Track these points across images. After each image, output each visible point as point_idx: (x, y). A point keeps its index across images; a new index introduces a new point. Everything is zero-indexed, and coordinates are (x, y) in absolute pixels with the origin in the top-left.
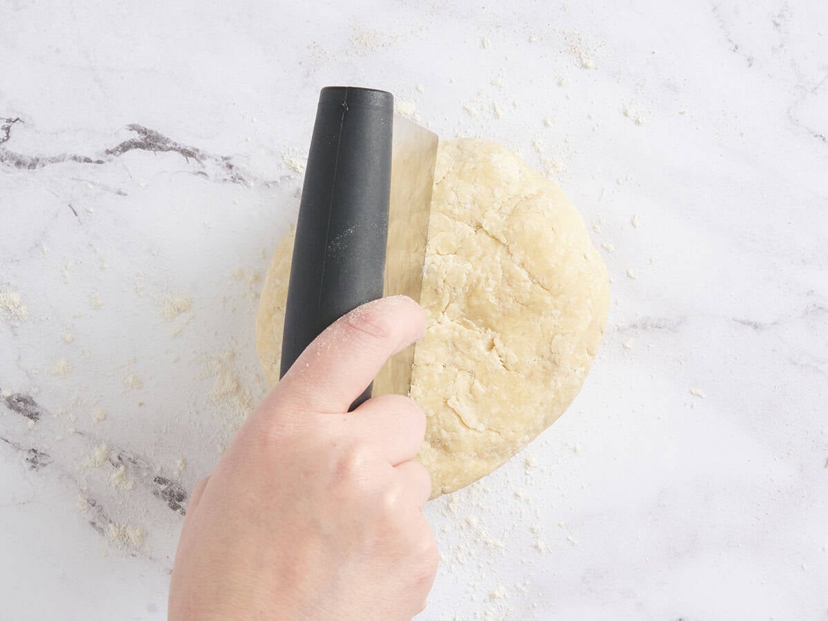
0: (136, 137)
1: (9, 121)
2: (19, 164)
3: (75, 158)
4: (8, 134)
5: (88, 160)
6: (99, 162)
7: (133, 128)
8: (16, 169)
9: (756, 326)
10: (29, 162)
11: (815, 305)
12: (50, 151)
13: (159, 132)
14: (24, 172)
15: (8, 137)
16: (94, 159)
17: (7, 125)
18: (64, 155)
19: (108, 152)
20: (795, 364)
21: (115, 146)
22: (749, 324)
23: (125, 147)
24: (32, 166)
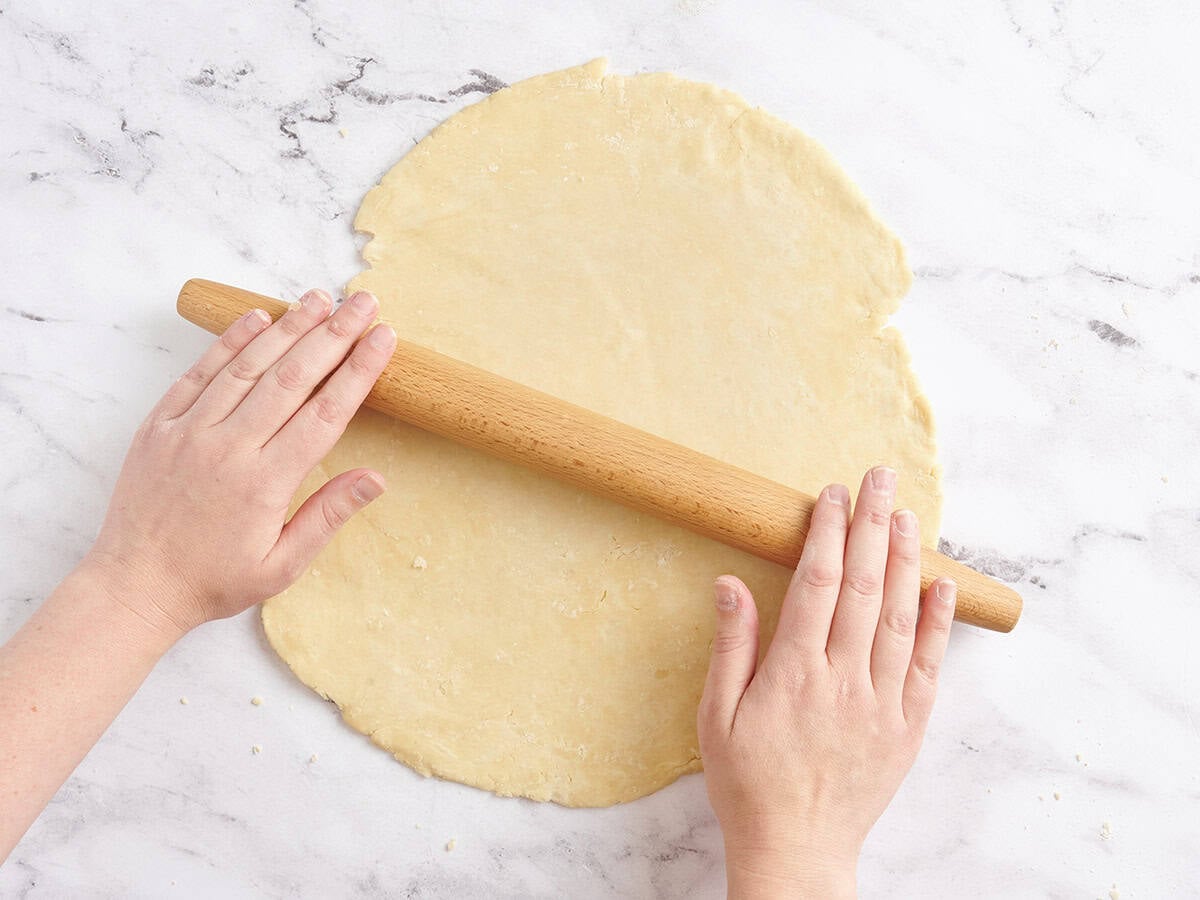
0: (477, 81)
1: (364, 60)
2: (370, 99)
3: (421, 97)
4: (361, 72)
5: (432, 99)
6: (442, 101)
7: (474, 72)
8: (367, 103)
9: (1023, 280)
10: (379, 98)
11: (1076, 264)
12: (399, 89)
13: (498, 77)
14: (374, 107)
15: (362, 75)
16: (438, 98)
17: (361, 64)
18: (411, 94)
19: (451, 93)
20: (1055, 315)
21: (456, 89)
22: (1017, 277)
23: (466, 90)
24: (382, 102)
